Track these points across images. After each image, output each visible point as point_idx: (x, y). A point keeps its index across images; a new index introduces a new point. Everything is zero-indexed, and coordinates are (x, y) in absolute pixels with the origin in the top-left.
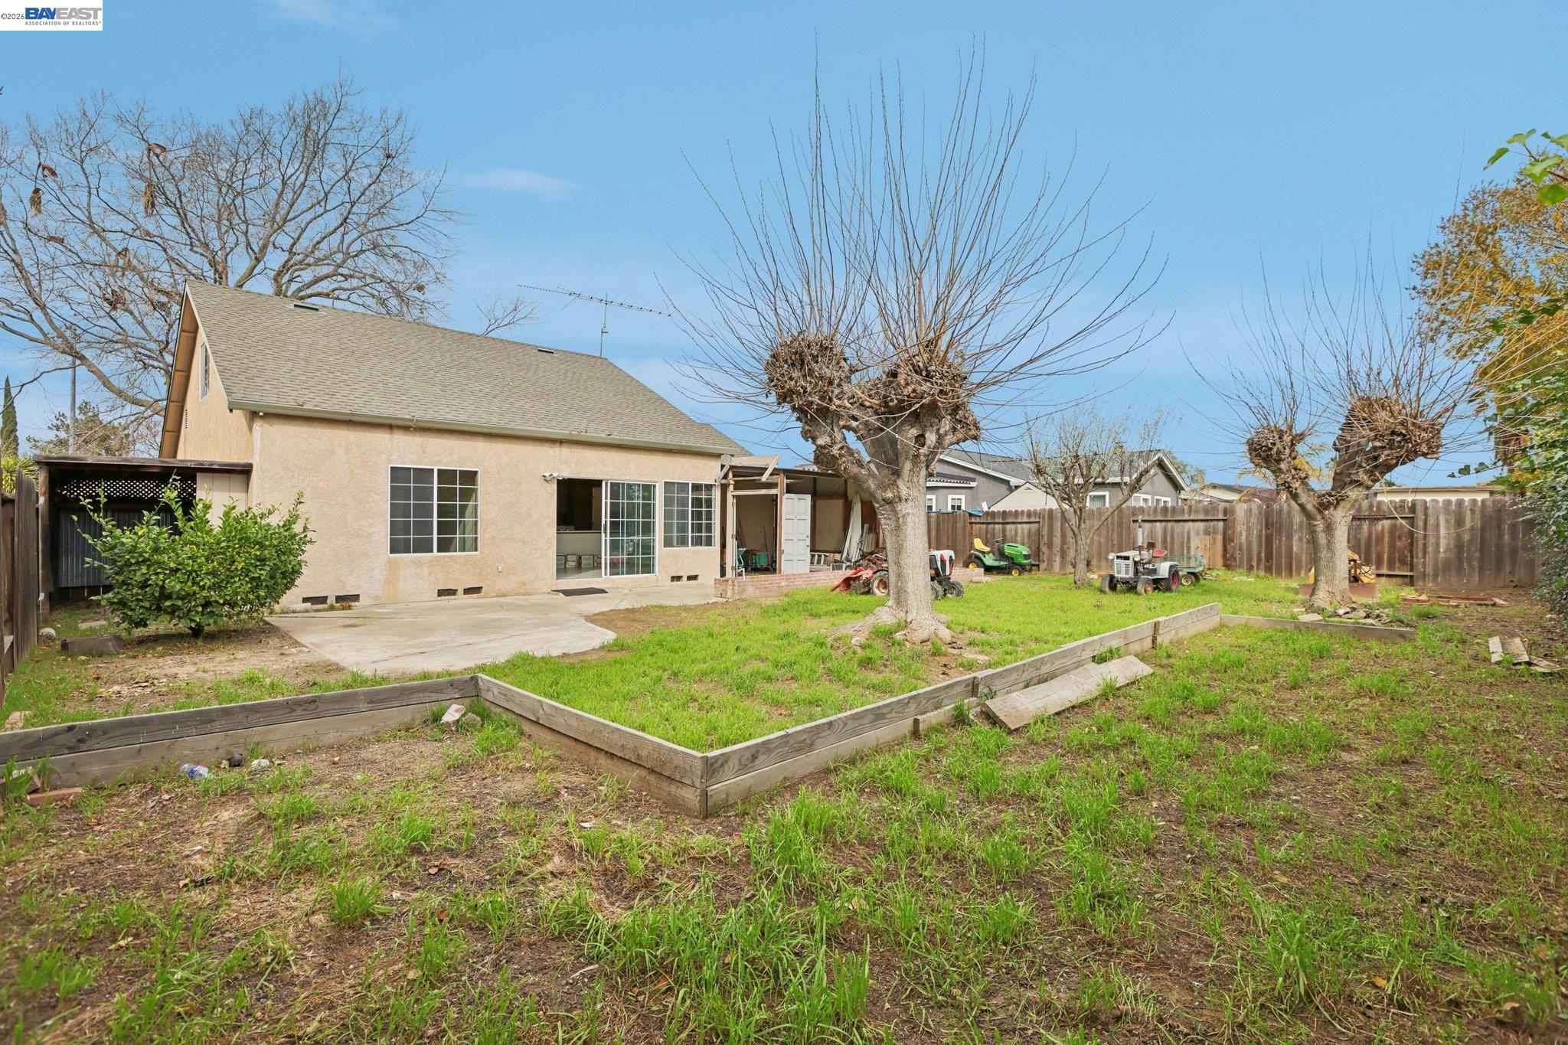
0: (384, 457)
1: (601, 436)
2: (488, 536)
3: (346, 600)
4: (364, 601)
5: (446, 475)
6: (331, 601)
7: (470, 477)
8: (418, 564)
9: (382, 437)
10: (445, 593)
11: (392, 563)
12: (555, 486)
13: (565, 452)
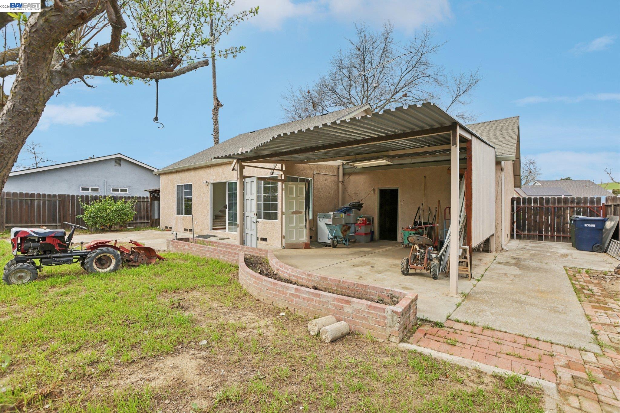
0: (176, 182)
2: (194, 209)
4: (173, 229)
5: (186, 186)
6: (169, 228)
7: (190, 186)
8: (180, 218)
9: (175, 176)
10: (186, 230)
11: (176, 218)
12: (210, 187)
13: (212, 171)
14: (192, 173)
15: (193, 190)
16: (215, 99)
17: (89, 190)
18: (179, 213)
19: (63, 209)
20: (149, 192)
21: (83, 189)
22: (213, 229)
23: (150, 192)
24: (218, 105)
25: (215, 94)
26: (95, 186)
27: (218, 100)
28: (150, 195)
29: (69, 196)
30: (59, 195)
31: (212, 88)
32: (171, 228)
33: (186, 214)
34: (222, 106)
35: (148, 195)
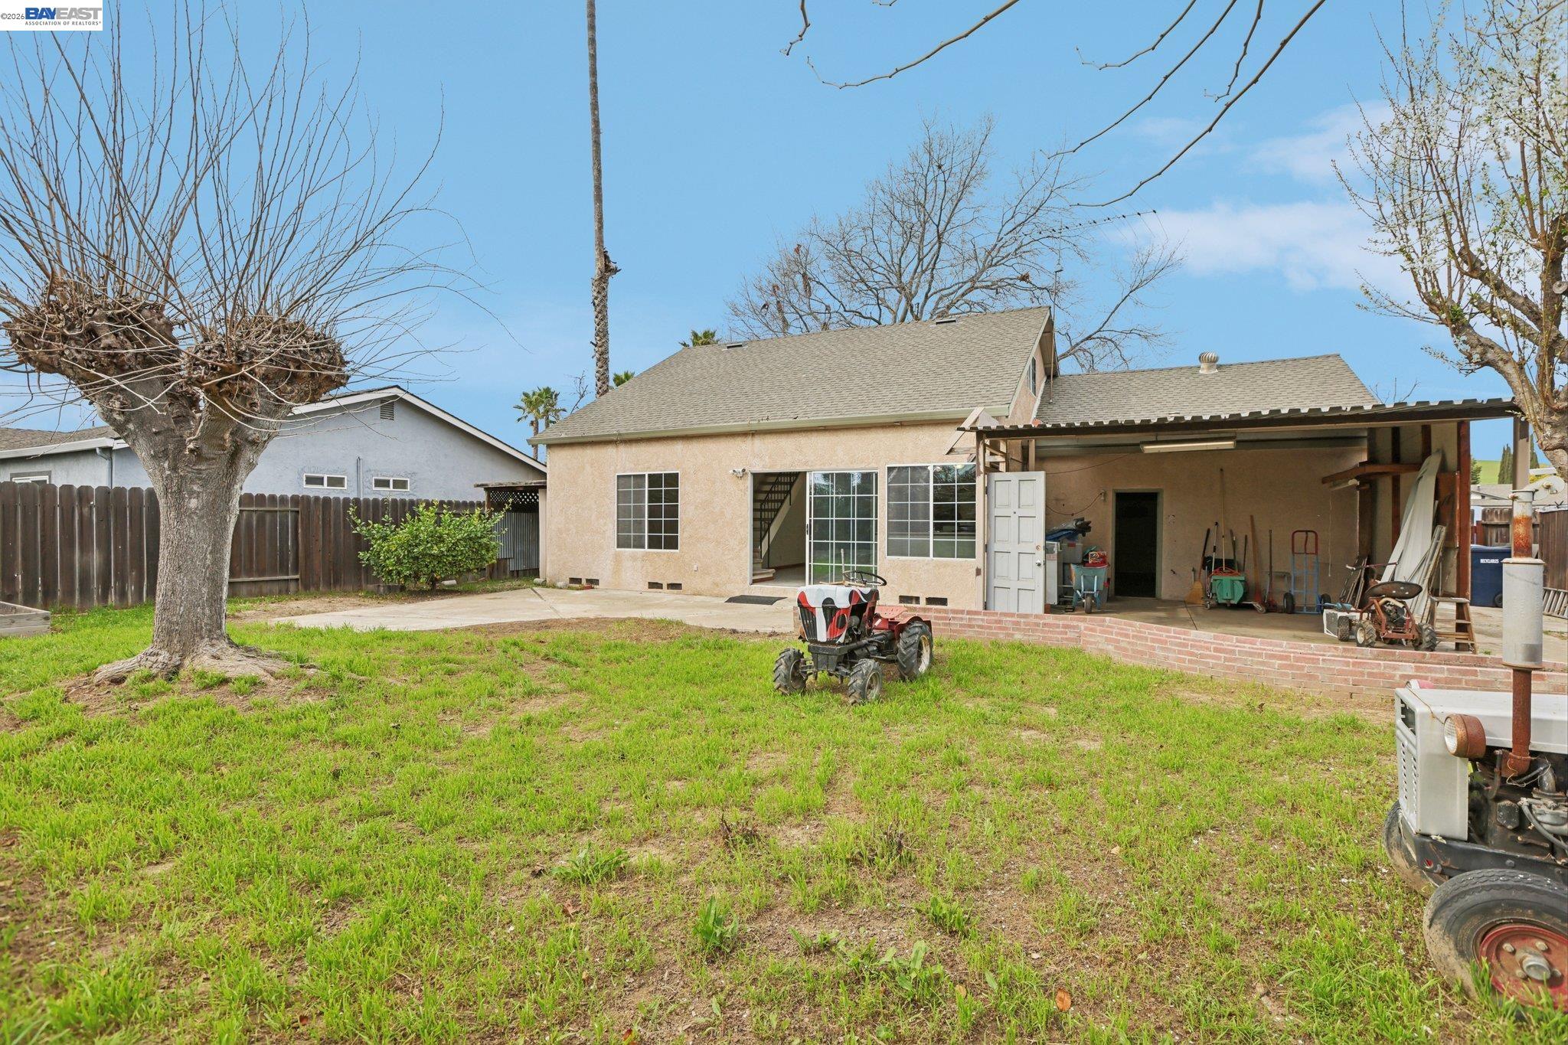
0: (612, 468)
1: (787, 422)
2: (686, 535)
3: (593, 583)
4: (601, 585)
5: (655, 479)
6: (584, 582)
7: (673, 479)
8: (634, 558)
9: (610, 451)
10: (654, 585)
11: (617, 556)
12: (749, 482)
13: (758, 444)
14: (679, 447)
15: (682, 489)
16: (600, 254)
17: (322, 484)
18: (622, 543)
19: (306, 535)
20: (486, 489)
21: (310, 480)
22: (754, 582)
23: (488, 489)
24: (608, 269)
25: (600, 241)
26: (336, 472)
27: (606, 257)
28: (489, 496)
29: (317, 499)
30: (293, 497)
31: (594, 226)
32: (596, 582)
33: (655, 543)
34: (616, 271)
35: (482, 496)
